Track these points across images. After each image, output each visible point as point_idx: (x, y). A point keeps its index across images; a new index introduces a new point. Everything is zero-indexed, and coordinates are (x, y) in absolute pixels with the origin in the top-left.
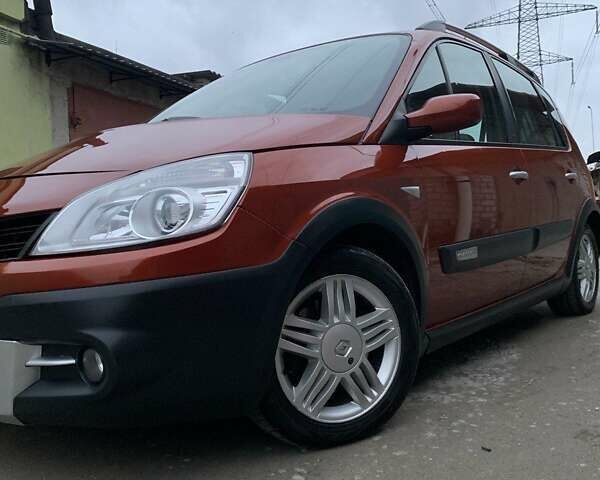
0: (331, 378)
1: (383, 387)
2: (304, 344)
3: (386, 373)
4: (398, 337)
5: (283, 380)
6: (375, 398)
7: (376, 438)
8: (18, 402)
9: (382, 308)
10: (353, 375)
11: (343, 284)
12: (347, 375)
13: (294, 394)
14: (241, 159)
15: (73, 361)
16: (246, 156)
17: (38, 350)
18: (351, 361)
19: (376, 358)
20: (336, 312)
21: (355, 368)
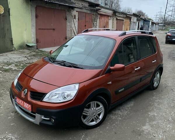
0: (91, 118)
1: (100, 119)
2: (86, 113)
3: (101, 117)
4: (104, 111)
5: (82, 119)
6: (98, 121)
7: (98, 127)
8: (40, 123)
9: (101, 106)
10: (95, 118)
11: (94, 102)
12: (94, 118)
13: (84, 121)
14: (77, 85)
15: (49, 119)
16: (78, 84)
17: (43, 116)
18: (94, 115)
19: (99, 115)
20: (93, 107)
21: (95, 117)
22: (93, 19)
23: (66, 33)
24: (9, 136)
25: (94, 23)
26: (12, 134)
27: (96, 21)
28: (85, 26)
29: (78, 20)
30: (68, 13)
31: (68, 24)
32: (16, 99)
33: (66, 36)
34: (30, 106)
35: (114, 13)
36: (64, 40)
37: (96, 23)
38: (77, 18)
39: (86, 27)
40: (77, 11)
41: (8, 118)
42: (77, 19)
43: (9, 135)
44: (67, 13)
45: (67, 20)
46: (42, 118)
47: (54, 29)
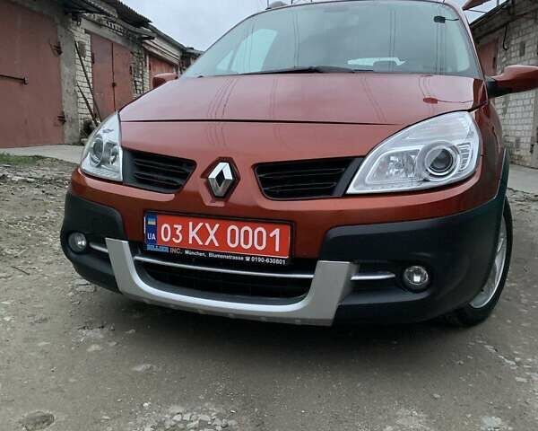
15: (393, 276)
22: (132, 65)
23: (61, 101)
24: (178, 418)
25: (136, 79)
26: (181, 402)
27: (142, 75)
28: (114, 85)
29: (93, 62)
30: (63, 30)
31: (66, 70)
32: (154, 229)
33: (63, 113)
34: (276, 232)
35: (182, 57)
36: (55, 125)
37: (141, 80)
38: (88, 53)
39: (115, 88)
40: (87, 32)
41: (89, 350)
42: (90, 59)
43: (173, 415)
44: (61, 30)
45: (60, 53)
46: (353, 278)
47: (23, 81)
